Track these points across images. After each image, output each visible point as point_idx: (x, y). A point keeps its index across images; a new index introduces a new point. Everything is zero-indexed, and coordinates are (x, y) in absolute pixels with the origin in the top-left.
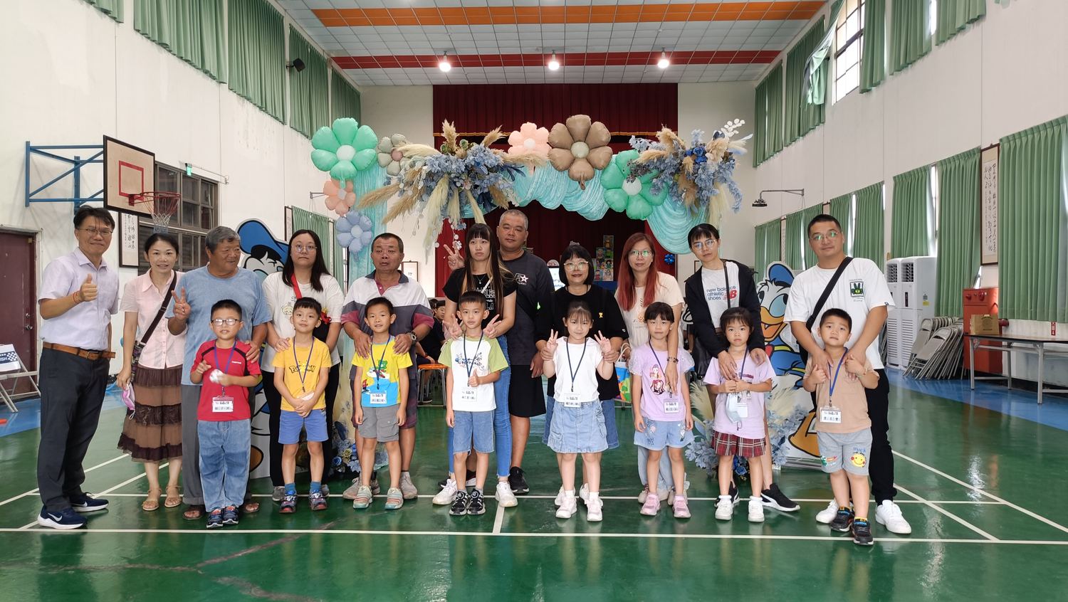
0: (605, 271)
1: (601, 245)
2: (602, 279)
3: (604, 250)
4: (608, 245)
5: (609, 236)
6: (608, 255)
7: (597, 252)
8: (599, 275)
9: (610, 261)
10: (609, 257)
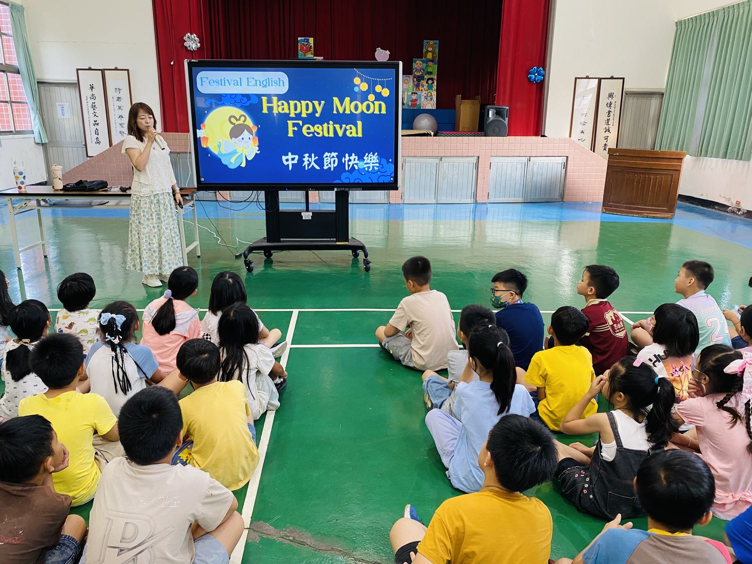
0: (424, 93)
1: (420, 55)
2: (420, 104)
3: (423, 62)
4: (430, 56)
5: (432, 42)
6: (430, 70)
7: (415, 66)
8: (416, 100)
9: (432, 79)
10: (431, 73)
